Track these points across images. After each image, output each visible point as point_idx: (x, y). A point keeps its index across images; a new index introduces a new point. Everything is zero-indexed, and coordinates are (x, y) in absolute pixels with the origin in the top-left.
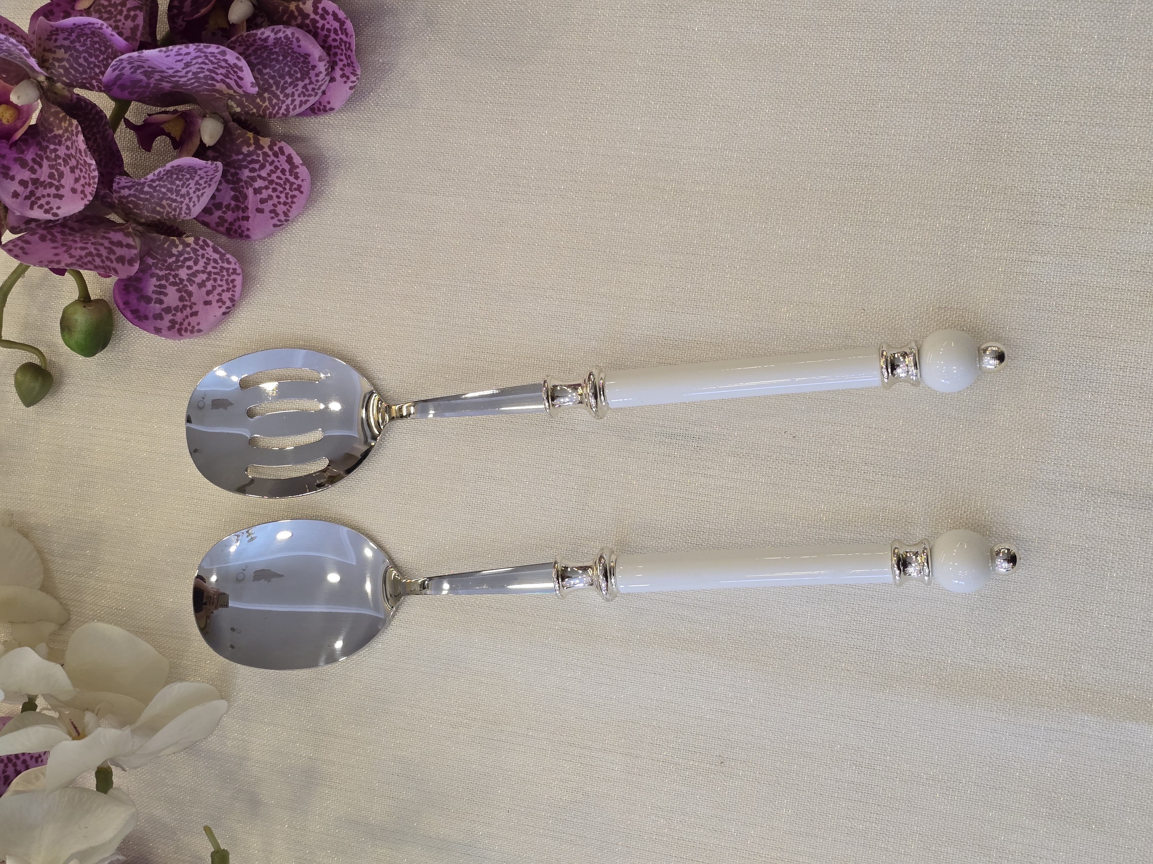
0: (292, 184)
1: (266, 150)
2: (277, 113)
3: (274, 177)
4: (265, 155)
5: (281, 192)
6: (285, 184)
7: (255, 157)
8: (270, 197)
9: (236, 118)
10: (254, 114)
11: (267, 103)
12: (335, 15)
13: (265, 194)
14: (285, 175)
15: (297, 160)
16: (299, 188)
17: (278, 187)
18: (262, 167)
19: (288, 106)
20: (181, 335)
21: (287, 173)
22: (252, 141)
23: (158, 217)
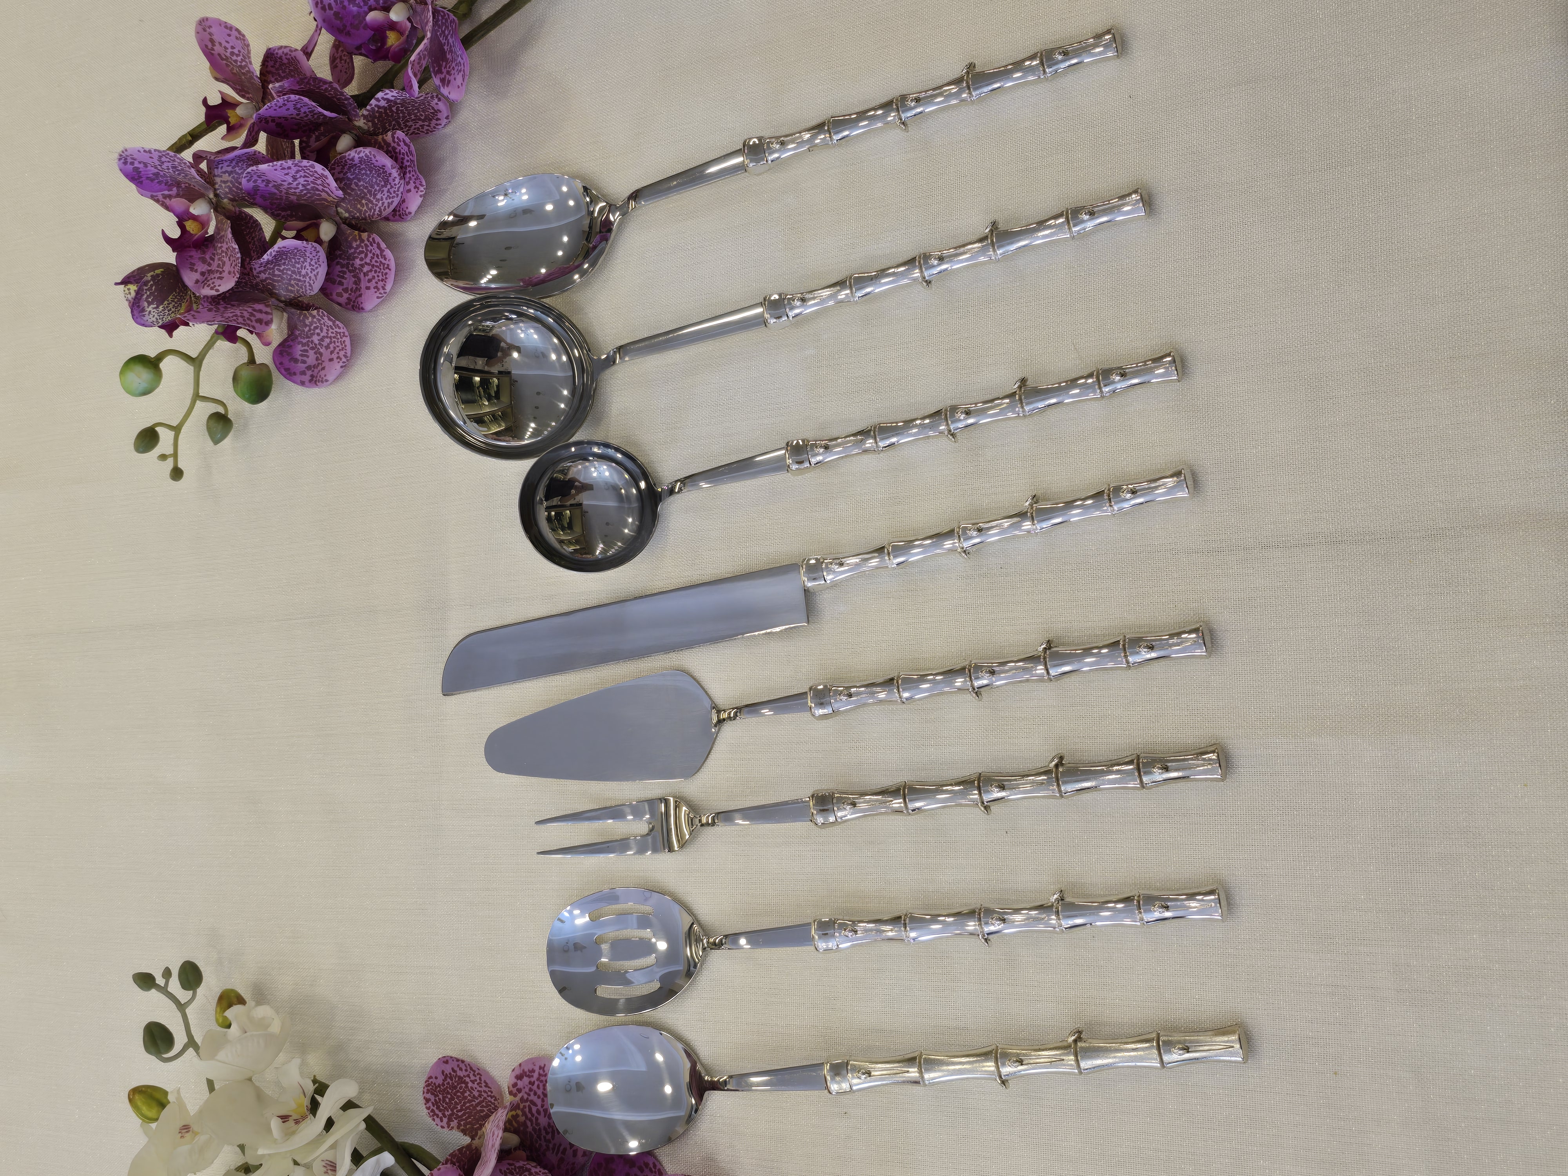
0: (384, 264)
1: (366, 242)
2: (374, 214)
3: (373, 262)
4: (366, 246)
5: (379, 272)
6: (380, 266)
7: (361, 249)
8: (374, 277)
9: (345, 221)
10: (358, 216)
11: (365, 208)
12: (404, 141)
13: (370, 276)
14: (378, 258)
15: (383, 245)
16: (388, 268)
17: (377, 269)
18: (366, 256)
19: (380, 208)
20: (317, 385)
21: (380, 257)
22: (357, 237)
23: (293, 295)
